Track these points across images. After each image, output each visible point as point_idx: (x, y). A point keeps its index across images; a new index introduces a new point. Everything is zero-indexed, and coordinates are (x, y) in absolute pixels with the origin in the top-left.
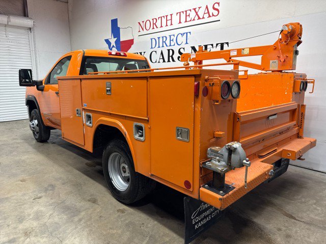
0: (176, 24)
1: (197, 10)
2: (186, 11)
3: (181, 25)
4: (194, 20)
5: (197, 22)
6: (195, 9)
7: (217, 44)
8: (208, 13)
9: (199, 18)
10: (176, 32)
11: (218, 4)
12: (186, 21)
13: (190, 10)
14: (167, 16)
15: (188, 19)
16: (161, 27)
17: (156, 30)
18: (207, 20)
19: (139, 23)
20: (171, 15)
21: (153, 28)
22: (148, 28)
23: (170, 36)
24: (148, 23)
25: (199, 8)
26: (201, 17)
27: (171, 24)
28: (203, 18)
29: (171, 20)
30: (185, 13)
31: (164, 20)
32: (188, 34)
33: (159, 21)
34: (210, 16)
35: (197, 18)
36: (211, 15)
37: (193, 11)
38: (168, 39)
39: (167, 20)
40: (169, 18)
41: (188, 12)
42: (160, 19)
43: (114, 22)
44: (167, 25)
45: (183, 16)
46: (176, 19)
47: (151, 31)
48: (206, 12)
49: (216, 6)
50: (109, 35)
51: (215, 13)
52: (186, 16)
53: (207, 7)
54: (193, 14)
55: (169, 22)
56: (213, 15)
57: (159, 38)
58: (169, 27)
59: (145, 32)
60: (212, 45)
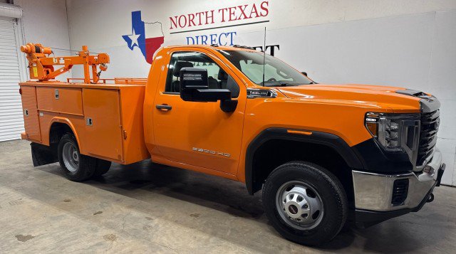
0: (218, 23)
1: (243, 8)
2: (230, 9)
3: (224, 24)
4: (240, 19)
5: (243, 21)
6: (240, 7)
7: (267, 47)
8: (256, 12)
9: (246, 17)
10: (218, 32)
11: (267, 3)
12: (230, 20)
13: (235, 8)
14: (207, 12)
15: (233, 17)
16: (200, 24)
17: (193, 28)
18: (254, 19)
19: (171, 18)
20: (212, 11)
21: (190, 25)
22: (183, 24)
23: (211, 36)
24: (183, 18)
25: (246, 6)
26: (248, 16)
27: (213, 22)
28: (250, 17)
29: (212, 17)
30: (228, 10)
31: (203, 17)
32: (234, 34)
33: (197, 19)
34: (257, 16)
35: (243, 17)
36: (259, 14)
37: (238, 9)
38: (209, 38)
39: (207, 17)
40: (210, 14)
41: (233, 10)
42: (198, 15)
44: (207, 23)
45: (227, 14)
46: (218, 16)
47: (187, 28)
48: (254, 10)
49: (265, 5)
50: (128, 30)
51: (264, 12)
52: (230, 14)
53: (254, 6)
54: (238, 12)
55: (210, 20)
56: (261, 15)
57: (197, 37)
58: (210, 26)
59: (179, 29)
60: (261, 48)
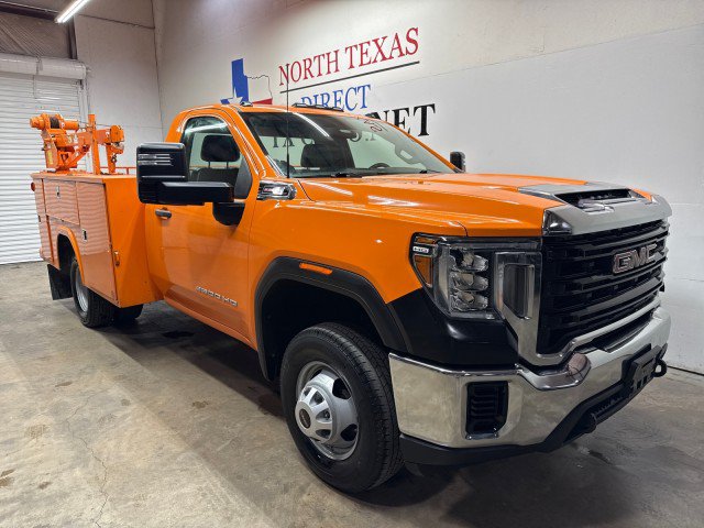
0: (344, 70)
1: (380, 42)
2: (361, 45)
3: (353, 72)
4: (375, 61)
5: (381, 65)
6: (376, 41)
7: (416, 108)
8: (399, 47)
9: (384, 59)
10: (344, 85)
11: (416, 30)
12: (362, 64)
13: (368, 43)
14: (328, 54)
15: (366, 60)
16: (320, 74)
17: (310, 81)
18: (397, 61)
19: (281, 68)
20: (336, 52)
21: (306, 78)
22: (296, 77)
23: (335, 93)
24: (296, 67)
25: (384, 38)
26: (387, 56)
27: (337, 70)
28: (391, 57)
29: (336, 61)
30: (359, 47)
31: (324, 61)
32: (367, 88)
33: (315, 63)
34: (402, 55)
35: (380, 57)
36: (404, 52)
37: (373, 44)
38: (332, 98)
39: (329, 62)
40: (332, 57)
41: (365, 46)
42: (317, 59)
43: (237, 66)
44: (329, 72)
45: (356, 53)
46: (344, 59)
47: (303, 83)
48: (396, 45)
49: (412, 35)
50: (228, 91)
51: (411, 47)
52: (362, 54)
53: (397, 37)
54: (373, 50)
55: (333, 66)
56: (407, 52)
57: (316, 96)
58: (334, 76)
59: (292, 85)
60: (407, 110)
